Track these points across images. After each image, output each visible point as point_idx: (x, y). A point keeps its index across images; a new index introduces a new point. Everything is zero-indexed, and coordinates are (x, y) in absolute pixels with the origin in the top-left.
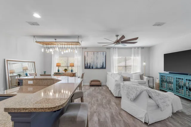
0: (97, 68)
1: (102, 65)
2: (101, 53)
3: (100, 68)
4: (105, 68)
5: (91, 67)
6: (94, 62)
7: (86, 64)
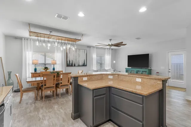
0: (79, 66)
1: (83, 62)
2: (82, 51)
3: (82, 66)
4: (86, 66)
5: (73, 65)
6: (76, 60)
7: (68, 61)
